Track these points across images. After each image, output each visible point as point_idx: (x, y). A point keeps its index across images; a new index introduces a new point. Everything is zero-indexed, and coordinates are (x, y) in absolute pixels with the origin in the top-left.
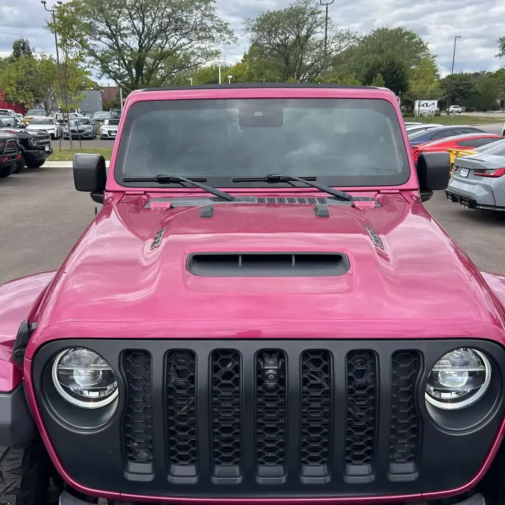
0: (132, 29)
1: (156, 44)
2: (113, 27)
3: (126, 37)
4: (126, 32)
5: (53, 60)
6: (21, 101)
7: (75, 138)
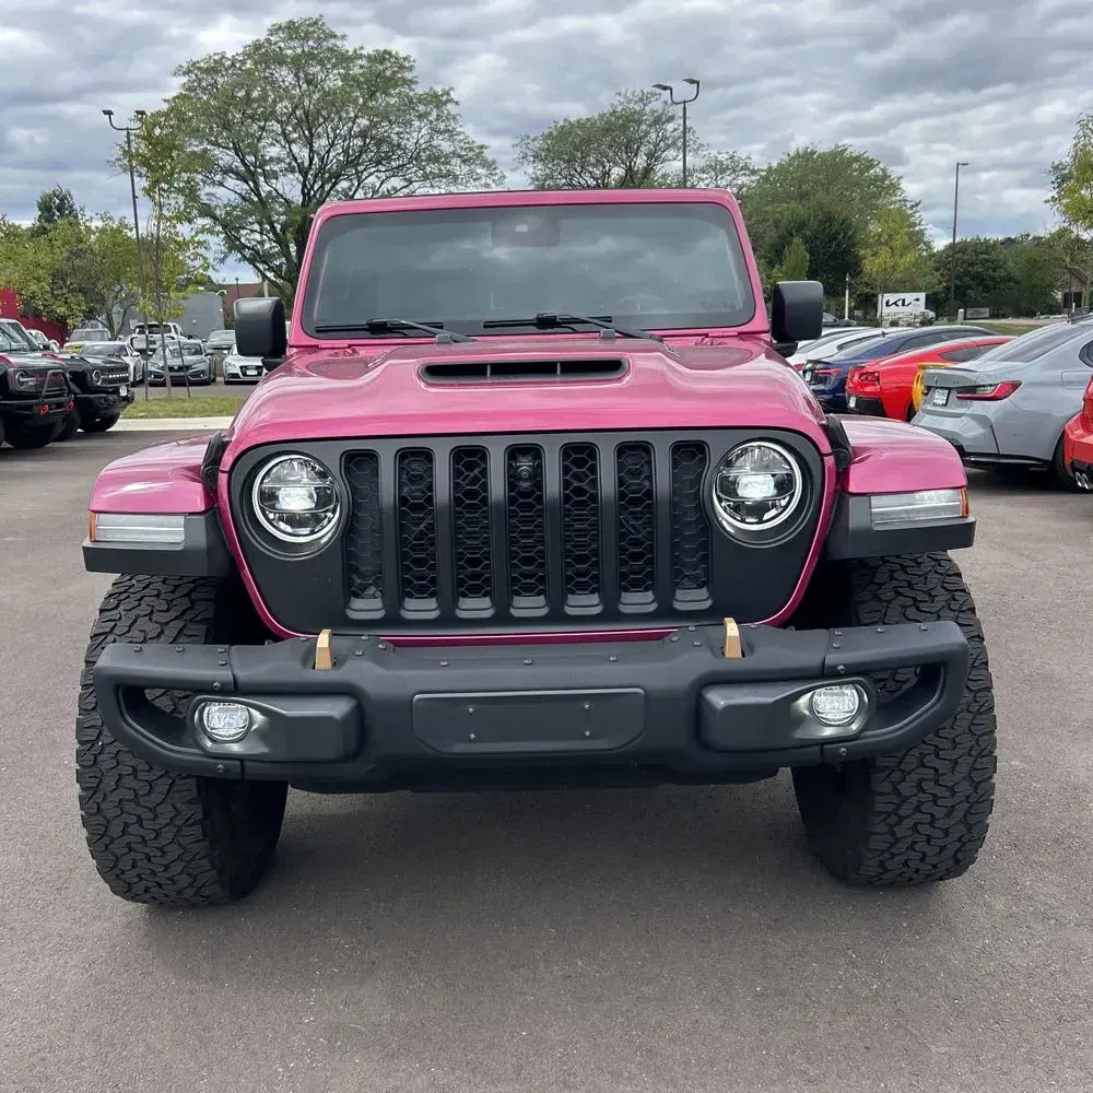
0: (288, 161)
1: (337, 191)
2: (250, 158)
3: (277, 179)
4: (276, 168)
5: (126, 226)
6: (61, 310)
7: (177, 382)
